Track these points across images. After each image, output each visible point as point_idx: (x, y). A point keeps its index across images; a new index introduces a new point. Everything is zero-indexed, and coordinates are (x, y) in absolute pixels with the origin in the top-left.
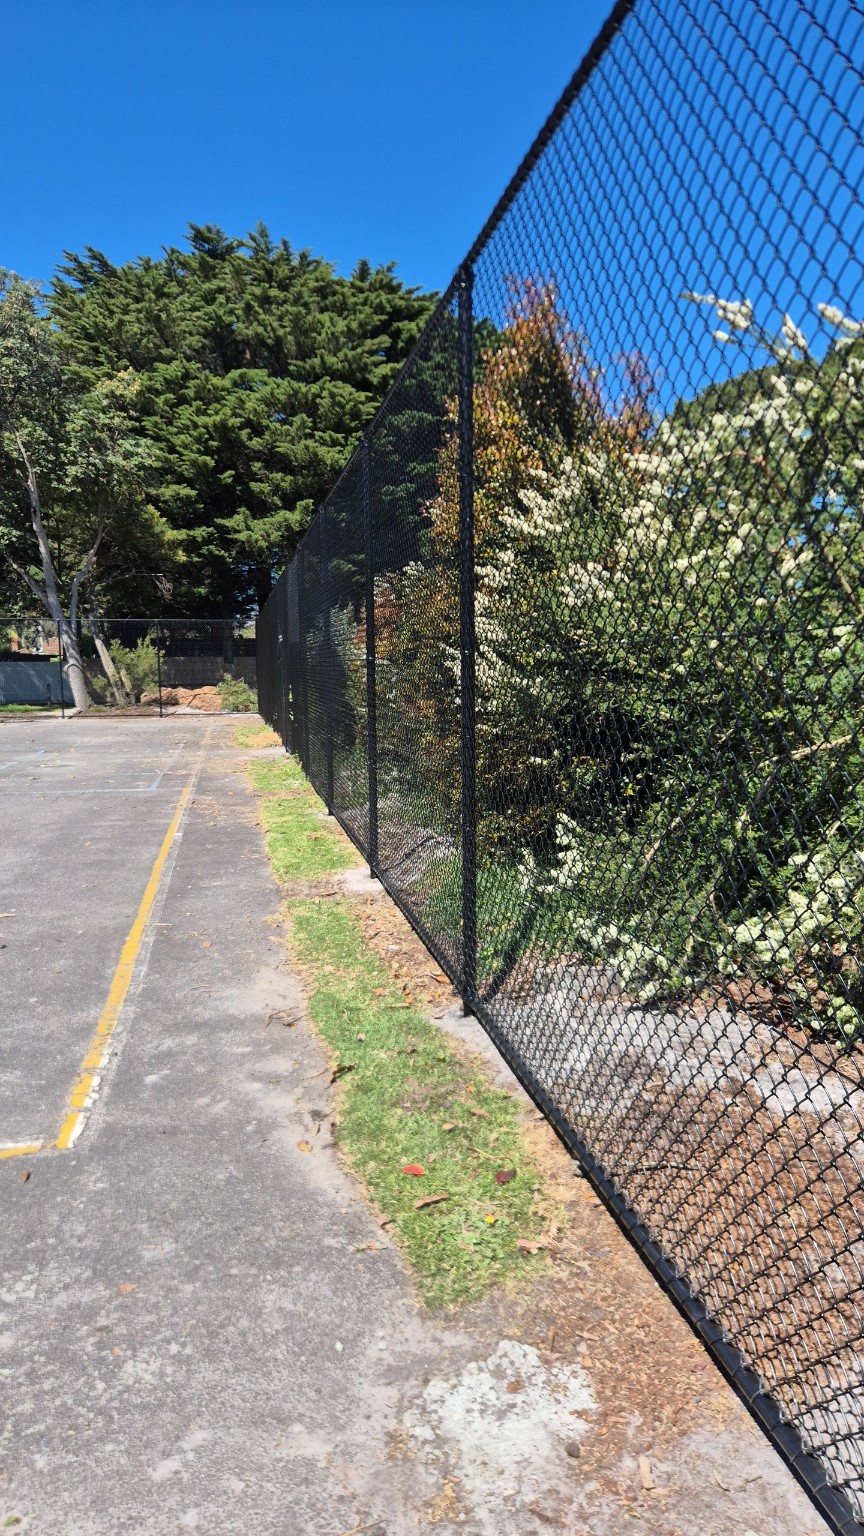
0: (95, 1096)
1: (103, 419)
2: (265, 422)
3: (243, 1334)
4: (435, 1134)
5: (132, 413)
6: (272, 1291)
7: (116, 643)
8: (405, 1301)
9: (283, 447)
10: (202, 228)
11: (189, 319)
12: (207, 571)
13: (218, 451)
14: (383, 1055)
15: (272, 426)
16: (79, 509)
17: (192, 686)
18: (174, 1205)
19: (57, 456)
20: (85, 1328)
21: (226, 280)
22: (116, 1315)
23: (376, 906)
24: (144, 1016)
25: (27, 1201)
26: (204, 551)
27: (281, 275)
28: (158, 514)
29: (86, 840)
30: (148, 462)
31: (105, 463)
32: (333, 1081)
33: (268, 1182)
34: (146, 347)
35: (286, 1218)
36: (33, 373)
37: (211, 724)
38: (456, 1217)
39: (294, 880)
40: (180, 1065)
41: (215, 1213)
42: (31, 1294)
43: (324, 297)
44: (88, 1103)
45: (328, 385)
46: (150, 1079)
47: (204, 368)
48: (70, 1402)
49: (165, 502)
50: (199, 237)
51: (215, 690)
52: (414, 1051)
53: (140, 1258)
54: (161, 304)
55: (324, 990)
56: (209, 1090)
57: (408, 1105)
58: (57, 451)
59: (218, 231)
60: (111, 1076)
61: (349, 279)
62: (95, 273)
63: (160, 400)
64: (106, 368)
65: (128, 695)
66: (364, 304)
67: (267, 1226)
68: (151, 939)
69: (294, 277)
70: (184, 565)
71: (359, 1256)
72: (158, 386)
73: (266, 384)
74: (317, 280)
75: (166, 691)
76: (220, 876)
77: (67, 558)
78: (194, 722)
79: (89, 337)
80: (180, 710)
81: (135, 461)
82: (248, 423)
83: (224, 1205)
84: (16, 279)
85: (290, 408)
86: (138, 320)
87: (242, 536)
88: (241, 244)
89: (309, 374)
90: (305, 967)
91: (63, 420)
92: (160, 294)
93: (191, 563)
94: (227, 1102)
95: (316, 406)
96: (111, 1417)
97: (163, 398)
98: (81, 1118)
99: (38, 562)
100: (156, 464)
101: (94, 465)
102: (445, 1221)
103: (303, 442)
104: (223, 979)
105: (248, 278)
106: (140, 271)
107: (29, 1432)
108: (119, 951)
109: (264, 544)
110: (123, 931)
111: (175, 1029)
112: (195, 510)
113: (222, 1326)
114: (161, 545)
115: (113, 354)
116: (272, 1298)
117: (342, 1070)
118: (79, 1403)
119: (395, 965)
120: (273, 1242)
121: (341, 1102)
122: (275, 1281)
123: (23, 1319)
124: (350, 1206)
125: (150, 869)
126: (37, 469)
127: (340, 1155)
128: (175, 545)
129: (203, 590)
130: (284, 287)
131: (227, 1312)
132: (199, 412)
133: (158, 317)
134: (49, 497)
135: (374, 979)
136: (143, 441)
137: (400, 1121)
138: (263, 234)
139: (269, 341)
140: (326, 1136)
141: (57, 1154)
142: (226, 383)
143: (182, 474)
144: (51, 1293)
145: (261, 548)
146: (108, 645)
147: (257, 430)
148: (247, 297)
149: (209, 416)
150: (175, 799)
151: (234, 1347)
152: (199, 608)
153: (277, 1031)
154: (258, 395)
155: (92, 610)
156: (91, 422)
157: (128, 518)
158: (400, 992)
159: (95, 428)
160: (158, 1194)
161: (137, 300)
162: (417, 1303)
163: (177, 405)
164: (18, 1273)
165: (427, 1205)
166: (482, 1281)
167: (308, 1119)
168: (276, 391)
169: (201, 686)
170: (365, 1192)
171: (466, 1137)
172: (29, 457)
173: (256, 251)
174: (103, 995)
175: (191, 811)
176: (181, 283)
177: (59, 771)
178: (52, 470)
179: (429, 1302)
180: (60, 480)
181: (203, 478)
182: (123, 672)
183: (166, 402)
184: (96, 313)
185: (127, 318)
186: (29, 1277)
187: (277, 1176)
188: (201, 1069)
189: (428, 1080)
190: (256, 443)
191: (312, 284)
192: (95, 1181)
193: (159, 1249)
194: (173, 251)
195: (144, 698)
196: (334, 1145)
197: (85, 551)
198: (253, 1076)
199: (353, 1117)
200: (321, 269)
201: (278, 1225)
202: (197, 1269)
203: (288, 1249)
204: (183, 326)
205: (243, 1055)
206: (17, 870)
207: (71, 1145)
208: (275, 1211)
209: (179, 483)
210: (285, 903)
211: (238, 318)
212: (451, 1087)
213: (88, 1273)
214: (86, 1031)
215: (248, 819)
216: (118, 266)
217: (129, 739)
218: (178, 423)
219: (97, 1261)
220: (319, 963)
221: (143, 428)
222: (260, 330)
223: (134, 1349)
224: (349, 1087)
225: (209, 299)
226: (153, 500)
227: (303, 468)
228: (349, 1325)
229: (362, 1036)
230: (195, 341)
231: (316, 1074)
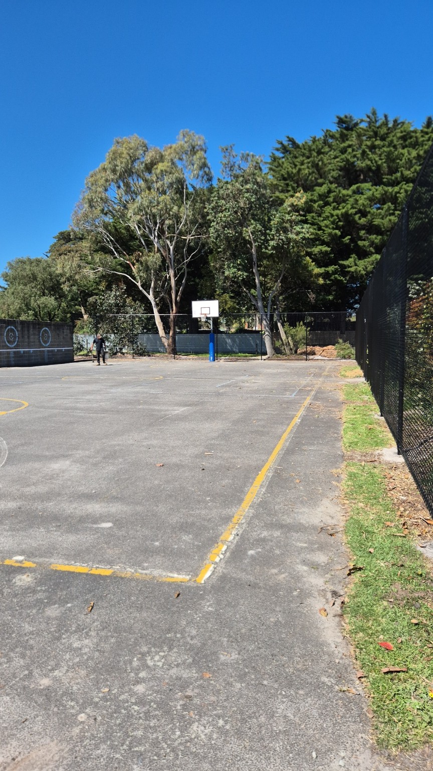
0: (222, 556)
1: (287, 217)
2: (368, 210)
3: (260, 726)
4: (405, 623)
5: (301, 213)
6: (284, 702)
7: (287, 324)
8: (363, 735)
9: (377, 221)
10: (342, 116)
11: (332, 163)
12: (334, 288)
13: (343, 226)
14: (382, 564)
15: (372, 211)
16: (274, 261)
17: (322, 345)
18: (243, 631)
19: (266, 237)
20: (180, 694)
21: (353, 140)
22: (196, 691)
23: (398, 472)
24: (256, 516)
25: (175, 609)
26: (332, 278)
27: (382, 133)
28: (311, 260)
29: (255, 420)
30: (307, 236)
31: (287, 238)
32: (349, 574)
33: (298, 630)
34: (311, 180)
35: (303, 656)
36: (258, 199)
37: (330, 365)
38: (410, 686)
39: (353, 451)
40: (268, 547)
41: (264, 642)
42: (160, 664)
43: (405, 140)
44: (217, 559)
45: (404, 186)
46: (251, 552)
47: (339, 186)
48: (160, 737)
49: (315, 255)
50: (341, 121)
51: (334, 347)
52: (402, 566)
53: (218, 658)
54: (319, 157)
55: (355, 517)
56: (279, 565)
57: (392, 600)
58: (265, 235)
59: (351, 117)
60: (233, 546)
61: (420, 128)
62: (290, 148)
63: (316, 205)
64: (291, 193)
65: (291, 349)
66: (428, 140)
67: (290, 658)
68: (270, 475)
69: (389, 133)
70: (322, 285)
71: (340, 694)
72: (315, 198)
73: (370, 190)
74: (402, 132)
75: (309, 348)
76: (314, 444)
77: (268, 285)
78: (322, 363)
79: (285, 179)
80: (316, 357)
81: (301, 236)
82: (360, 211)
83: (270, 638)
84: (253, 156)
85: (383, 201)
86: (308, 167)
87: (352, 269)
88: (362, 121)
89: (394, 182)
90: (348, 502)
91: (270, 220)
92: (319, 153)
93: (326, 284)
94: (287, 574)
95: (396, 198)
96: (178, 755)
97: (317, 204)
98: (212, 568)
99: (255, 287)
100: (312, 237)
101: (282, 240)
102: (400, 688)
103: (388, 218)
104: (302, 502)
105: (364, 138)
106: (310, 143)
107: (135, 749)
108: (254, 479)
109: (364, 272)
110: (258, 468)
111: (271, 526)
112: (330, 258)
113: (250, 717)
114: (311, 276)
115: (295, 185)
116: (282, 707)
117: (356, 569)
118: (164, 740)
119: (402, 509)
120: (291, 670)
121: (351, 589)
122: (286, 696)
123: (154, 678)
124: (342, 658)
125: (280, 437)
126: (257, 244)
127: (343, 623)
128: (318, 275)
129: (331, 298)
130: (383, 139)
131: (255, 709)
132: (334, 209)
133: (318, 164)
134: (261, 256)
135: (385, 515)
136: (305, 226)
137: (384, 610)
138: (374, 113)
139: (373, 168)
140: (337, 608)
141: (195, 585)
142: (350, 192)
143: (324, 240)
144: (170, 667)
145: (362, 275)
146: (283, 325)
147: (364, 214)
148: (363, 147)
149: (340, 210)
150: (302, 402)
151: (254, 733)
152: (329, 306)
153: (323, 537)
154: (365, 196)
155: (277, 309)
156: (282, 219)
157: (297, 263)
158: (401, 526)
159: (284, 222)
160: (237, 622)
161: (308, 158)
162: (372, 741)
163: (324, 207)
164: (158, 650)
165: (392, 672)
166: (418, 738)
167: (329, 595)
168: (375, 193)
169: (326, 345)
170: (353, 653)
171: (427, 631)
172: (253, 238)
173: (369, 123)
174: (240, 501)
175: (308, 409)
176: (330, 146)
177: (253, 385)
178: (263, 244)
179: (379, 742)
180: (266, 248)
181: (334, 241)
182: (290, 338)
183: (319, 206)
184: (289, 167)
185: (303, 167)
186: (162, 654)
187: (303, 627)
188: (277, 552)
189: (409, 586)
190: (363, 221)
191: (399, 135)
192: (208, 606)
193: (229, 657)
194: (327, 131)
195: (299, 352)
196: (341, 616)
197: (276, 281)
198: (304, 562)
199: (356, 600)
200: (405, 126)
201: (297, 659)
202: (246, 674)
203: (298, 676)
204: (330, 167)
205: (302, 548)
206: (221, 432)
207: (203, 582)
208: (297, 649)
209: (322, 245)
210: (345, 463)
211: (358, 159)
212: (422, 594)
213: (190, 660)
214: (227, 519)
215: (336, 414)
216: (300, 142)
217: (288, 371)
218: (324, 215)
219: (197, 654)
220: (356, 501)
221: (307, 220)
222: (369, 163)
223: (201, 716)
224: (357, 581)
225: (344, 151)
226: (309, 254)
227: (388, 231)
228: (324, 742)
229: (372, 550)
230: (335, 174)
231: (340, 569)
